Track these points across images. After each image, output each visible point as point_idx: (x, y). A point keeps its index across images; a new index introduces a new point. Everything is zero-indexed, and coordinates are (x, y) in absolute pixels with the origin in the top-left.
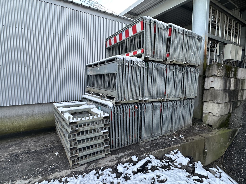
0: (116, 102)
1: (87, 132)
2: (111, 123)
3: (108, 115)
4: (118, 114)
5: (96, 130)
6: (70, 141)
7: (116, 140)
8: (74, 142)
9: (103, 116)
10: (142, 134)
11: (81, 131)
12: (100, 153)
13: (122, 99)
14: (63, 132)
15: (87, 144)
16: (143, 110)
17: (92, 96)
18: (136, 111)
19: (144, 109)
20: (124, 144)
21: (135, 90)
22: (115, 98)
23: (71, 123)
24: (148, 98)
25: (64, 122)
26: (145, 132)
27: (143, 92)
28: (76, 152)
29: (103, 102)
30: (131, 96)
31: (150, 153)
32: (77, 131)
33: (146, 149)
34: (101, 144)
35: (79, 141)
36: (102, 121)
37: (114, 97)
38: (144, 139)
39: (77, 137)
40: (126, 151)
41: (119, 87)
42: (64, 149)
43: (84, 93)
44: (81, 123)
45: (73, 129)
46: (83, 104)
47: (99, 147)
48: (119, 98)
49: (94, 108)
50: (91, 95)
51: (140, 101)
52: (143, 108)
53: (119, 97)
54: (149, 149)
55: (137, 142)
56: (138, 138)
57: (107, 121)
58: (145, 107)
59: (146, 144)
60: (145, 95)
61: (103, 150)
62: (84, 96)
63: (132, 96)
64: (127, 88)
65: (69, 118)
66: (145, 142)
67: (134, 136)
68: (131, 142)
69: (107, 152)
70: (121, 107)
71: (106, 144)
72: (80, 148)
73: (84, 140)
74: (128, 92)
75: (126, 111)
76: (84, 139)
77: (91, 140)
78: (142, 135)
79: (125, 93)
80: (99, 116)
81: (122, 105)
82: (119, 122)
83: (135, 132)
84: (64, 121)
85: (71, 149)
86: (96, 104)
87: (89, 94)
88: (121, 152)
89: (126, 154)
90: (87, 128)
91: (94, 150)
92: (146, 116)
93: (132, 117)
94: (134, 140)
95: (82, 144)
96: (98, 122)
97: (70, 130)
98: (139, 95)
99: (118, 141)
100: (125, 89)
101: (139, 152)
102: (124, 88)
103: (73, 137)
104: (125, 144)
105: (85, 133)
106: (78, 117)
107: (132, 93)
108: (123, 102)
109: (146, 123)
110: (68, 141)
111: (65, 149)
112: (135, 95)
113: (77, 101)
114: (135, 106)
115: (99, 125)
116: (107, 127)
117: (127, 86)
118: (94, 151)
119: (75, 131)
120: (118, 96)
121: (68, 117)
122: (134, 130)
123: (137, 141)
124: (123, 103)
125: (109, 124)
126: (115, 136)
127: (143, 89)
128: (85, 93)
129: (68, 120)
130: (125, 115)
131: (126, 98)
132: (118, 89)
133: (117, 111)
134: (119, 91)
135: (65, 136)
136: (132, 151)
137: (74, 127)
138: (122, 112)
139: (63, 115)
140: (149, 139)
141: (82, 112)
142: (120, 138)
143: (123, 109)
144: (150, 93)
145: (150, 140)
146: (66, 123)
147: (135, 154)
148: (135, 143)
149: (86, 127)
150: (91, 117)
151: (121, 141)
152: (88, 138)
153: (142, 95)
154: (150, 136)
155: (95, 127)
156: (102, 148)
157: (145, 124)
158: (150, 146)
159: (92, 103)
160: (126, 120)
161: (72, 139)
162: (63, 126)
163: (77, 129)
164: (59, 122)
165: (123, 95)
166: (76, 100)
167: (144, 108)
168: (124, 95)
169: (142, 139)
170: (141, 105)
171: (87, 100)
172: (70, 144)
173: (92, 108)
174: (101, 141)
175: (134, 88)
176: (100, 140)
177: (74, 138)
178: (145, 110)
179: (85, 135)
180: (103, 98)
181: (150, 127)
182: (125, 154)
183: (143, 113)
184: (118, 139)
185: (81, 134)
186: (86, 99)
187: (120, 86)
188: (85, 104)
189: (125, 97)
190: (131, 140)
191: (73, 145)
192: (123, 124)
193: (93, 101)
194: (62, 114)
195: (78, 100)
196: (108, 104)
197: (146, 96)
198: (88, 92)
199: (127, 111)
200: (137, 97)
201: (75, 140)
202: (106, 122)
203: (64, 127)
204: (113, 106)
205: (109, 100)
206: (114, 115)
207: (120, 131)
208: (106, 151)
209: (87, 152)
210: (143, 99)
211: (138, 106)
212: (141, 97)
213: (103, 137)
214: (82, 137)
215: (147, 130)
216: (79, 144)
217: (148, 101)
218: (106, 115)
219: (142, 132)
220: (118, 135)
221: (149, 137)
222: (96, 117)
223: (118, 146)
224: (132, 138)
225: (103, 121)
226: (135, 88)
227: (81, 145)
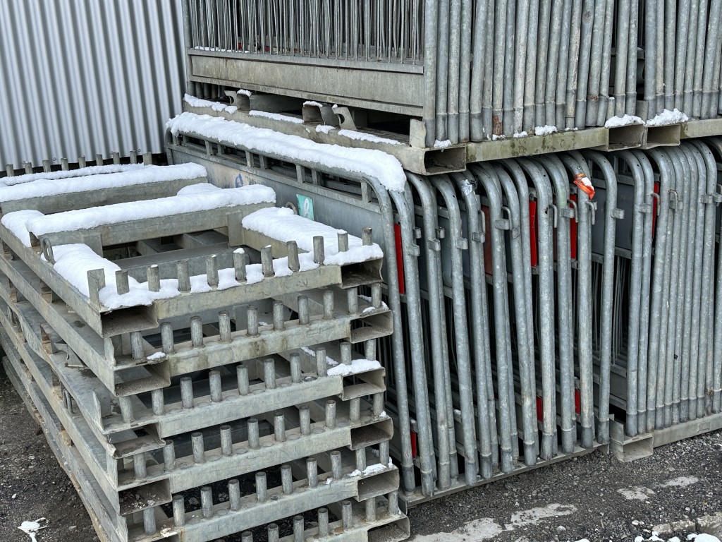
0: (427, 154)
1: (229, 375)
2: (397, 311)
3: (375, 252)
4: (445, 242)
5: (295, 364)
6: (118, 442)
7: (442, 428)
8: (142, 450)
9: (337, 258)
10: (633, 383)
11: (187, 367)
12: (331, 520)
13: (475, 123)
14: (56, 382)
15: (235, 458)
16: (638, 208)
17: (241, 115)
18: (584, 218)
19: (650, 200)
20: (495, 460)
21: (575, 47)
22: (420, 119)
23: (111, 318)
24: (682, 111)
25: (61, 314)
26: (653, 373)
27: (641, 61)
28: (164, 516)
29: (330, 155)
30: (540, 100)
31: (697, 525)
32: (155, 370)
33: (662, 495)
34: (335, 461)
35: (182, 442)
36: (335, 299)
37: (408, 112)
38: (650, 426)
39: (164, 413)
40: (515, 509)
41: (449, 34)
42: (78, 497)
43: (183, 102)
44: (185, 311)
45: (130, 356)
46: (182, 183)
47: (319, 482)
48: (452, 122)
49: (263, 205)
50: (232, 109)
51: (616, 133)
52: (640, 192)
53: (453, 112)
54: (691, 491)
55: (596, 445)
56: (605, 416)
57: (369, 294)
58: (658, 186)
59: (663, 457)
60: (660, 85)
61: (352, 499)
62: (183, 123)
63: (550, 101)
64: (510, 38)
65: (96, 279)
66: (658, 442)
67: (568, 400)
68: (548, 445)
69: (379, 516)
70: (468, 189)
71: (372, 458)
72: (188, 486)
73: (211, 435)
74: (520, 70)
75: (505, 215)
76: (217, 428)
77: (262, 433)
78: (633, 397)
79: (499, 76)
80: (306, 262)
81: (476, 176)
82: (459, 302)
83: (577, 374)
84: (61, 308)
85: (127, 498)
86: (277, 178)
87: (218, 106)
88: (481, 513)
89: (519, 531)
90: (226, 346)
91: (288, 498)
92: (660, 252)
93: (555, 260)
94: (568, 429)
95: (204, 460)
96: (302, 302)
97: (106, 368)
98: (605, 90)
99: (452, 439)
100: (500, 44)
101: (613, 512)
102: (490, 37)
103: (136, 416)
104: (508, 460)
105: (215, 381)
106: (160, 274)
107: (551, 72)
108: (480, 153)
109: (666, 304)
110: (99, 445)
111: (83, 499)
112: (572, 87)
113: (133, 159)
114: (572, 178)
115: (309, 323)
116: (370, 339)
117: (511, 21)
118: (287, 509)
119: (147, 374)
120: (442, 105)
121: (89, 273)
122: (567, 359)
123: (597, 436)
124: (479, 159)
125: (386, 315)
126: (433, 406)
127: (642, 41)
128: (188, 98)
129: (87, 293)
130: (498, 249)
131: (507, 120)
132: (443, 46)
133: (442, 221)
134: (454, 61)
135: (74, 409)
136: (559, 509)
137: (137, 343)
138: (474, 227)
139: (51, 260)
140: (683, 425)
141: (180, 236)
142: (466, 414)
143: (485, 207)
144: (699, 66)
145: (697, 431)
146: (75, 319)
147: (584, 529)
148: (579, 450)
149: (220, 340)
150: (254, 272)
151: (478, 439)
152: (245, 421)
153: (632, 91)
154: (693, 398)
155: (285, 340)
156: (344, 485)
157: (656, 315)
158: (692, 474)
159: (247, 172)
160: (510, 287)
161: (127, 426)
162: (55, 343)
163: (158, 355)
164: (23, 313)
165: (483, 93)
166: (127, 155)
167: (650, 192)
168: (488, 96)
169: (631, 422)
170: (624, 171)
171: (208, 149)
172: (120, 462)
173: (253, 208)
174: (336, 435)
175: (565, 39)
176: (328, 432)
177: (141, 424)
178: (655, 204)
179: (221, 400)
180: (323, 129)
181: (695, 333)
182: (509, 528)
183: (641, 229)
184: (451, 423)
185: (186, 388)
186: (195, 141)
187: (455, 23)
188: (199, 180)
189: (498, 108)
190: (549, 428)
191: (139, 466)
192: (486, 314)
193: (256, 156)
194: (43, 256)
195: (143, 150)
196: (369, 172)
197: (664, 98)
198: (213, 92)
199: (516, 219)
200: (592, 109)
201: (147, 432)
202: (361, 304)
203: (60, 347)
204: (410, 183)
205: (376, 139)
206: (417, 253)
207: (463, 365)
208: (371, 508)
209: (241, 512)
210: (639, 120)
211: (597, 173)
212: (620, 106)
213: (343, 407)
214: (197, 410)
215: (670, 359)
216: (181, 460)
217: (677, 137)
218: (360, 251)
219: (633, 375)
220: (449, 397)
221: (684, 407)
222: (290, 272)
223: (455, 471)
224: (559, 413)
225: (339, 295)
226: (576, 32)
227: (199, 467)
